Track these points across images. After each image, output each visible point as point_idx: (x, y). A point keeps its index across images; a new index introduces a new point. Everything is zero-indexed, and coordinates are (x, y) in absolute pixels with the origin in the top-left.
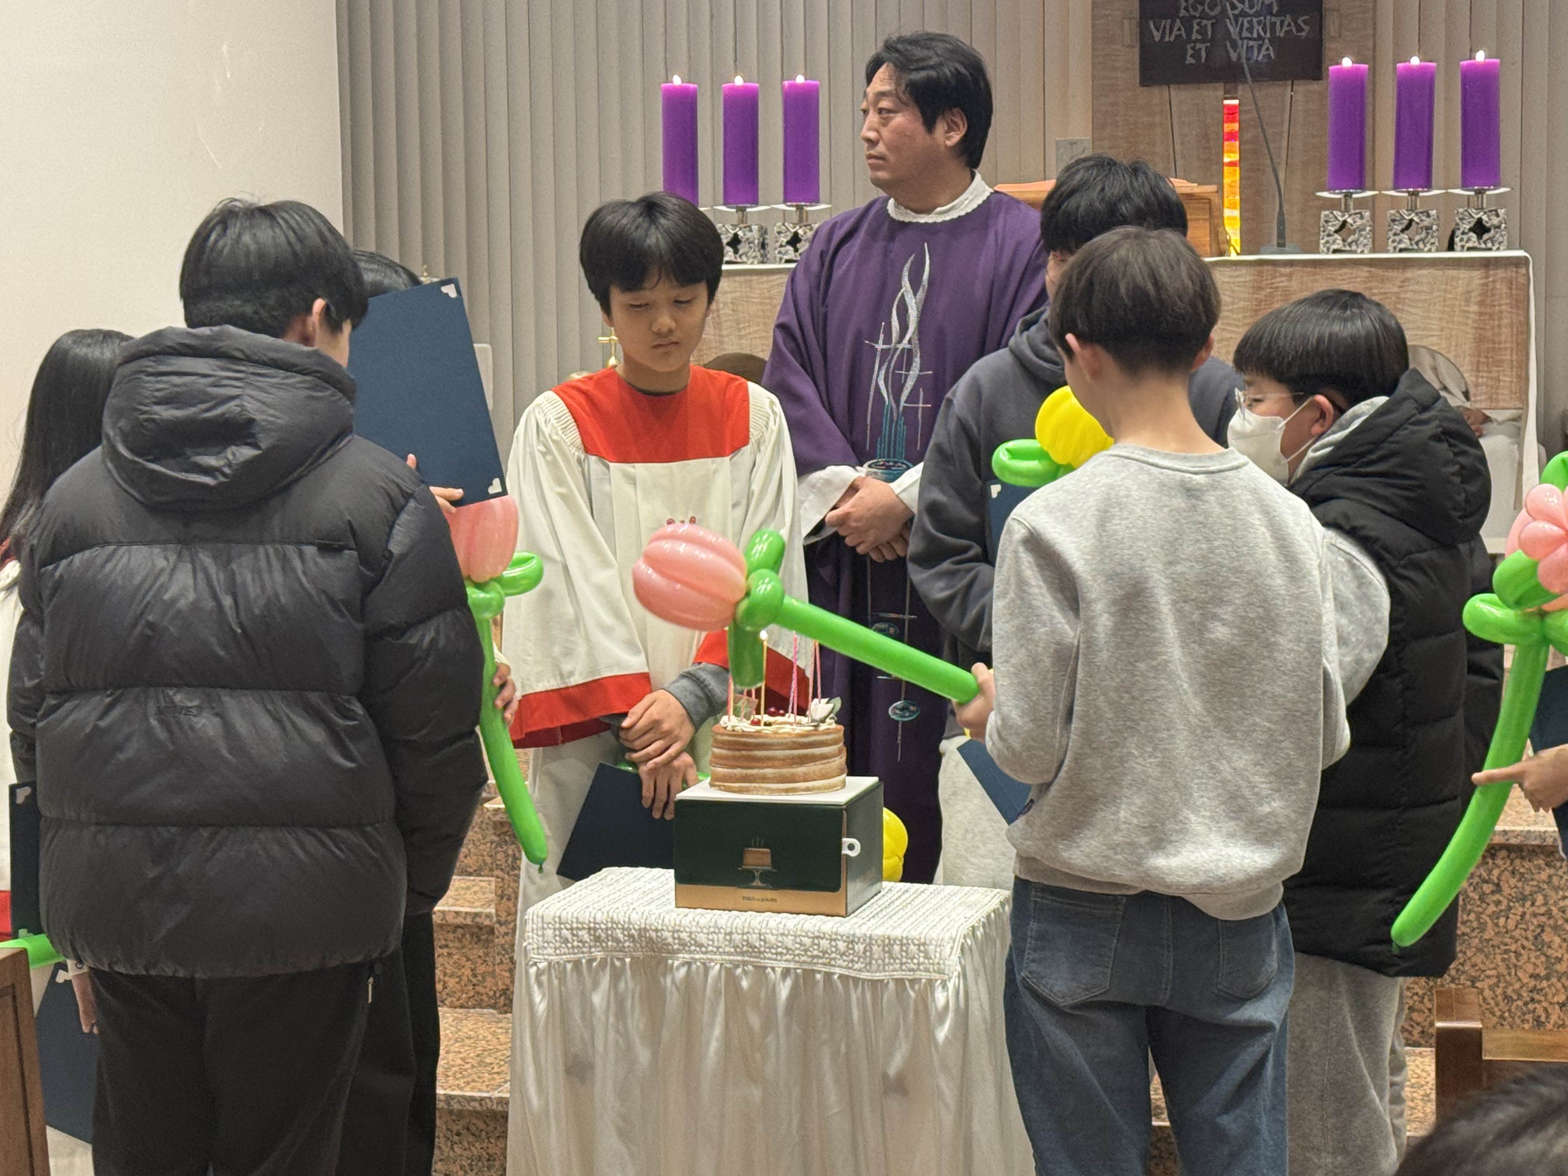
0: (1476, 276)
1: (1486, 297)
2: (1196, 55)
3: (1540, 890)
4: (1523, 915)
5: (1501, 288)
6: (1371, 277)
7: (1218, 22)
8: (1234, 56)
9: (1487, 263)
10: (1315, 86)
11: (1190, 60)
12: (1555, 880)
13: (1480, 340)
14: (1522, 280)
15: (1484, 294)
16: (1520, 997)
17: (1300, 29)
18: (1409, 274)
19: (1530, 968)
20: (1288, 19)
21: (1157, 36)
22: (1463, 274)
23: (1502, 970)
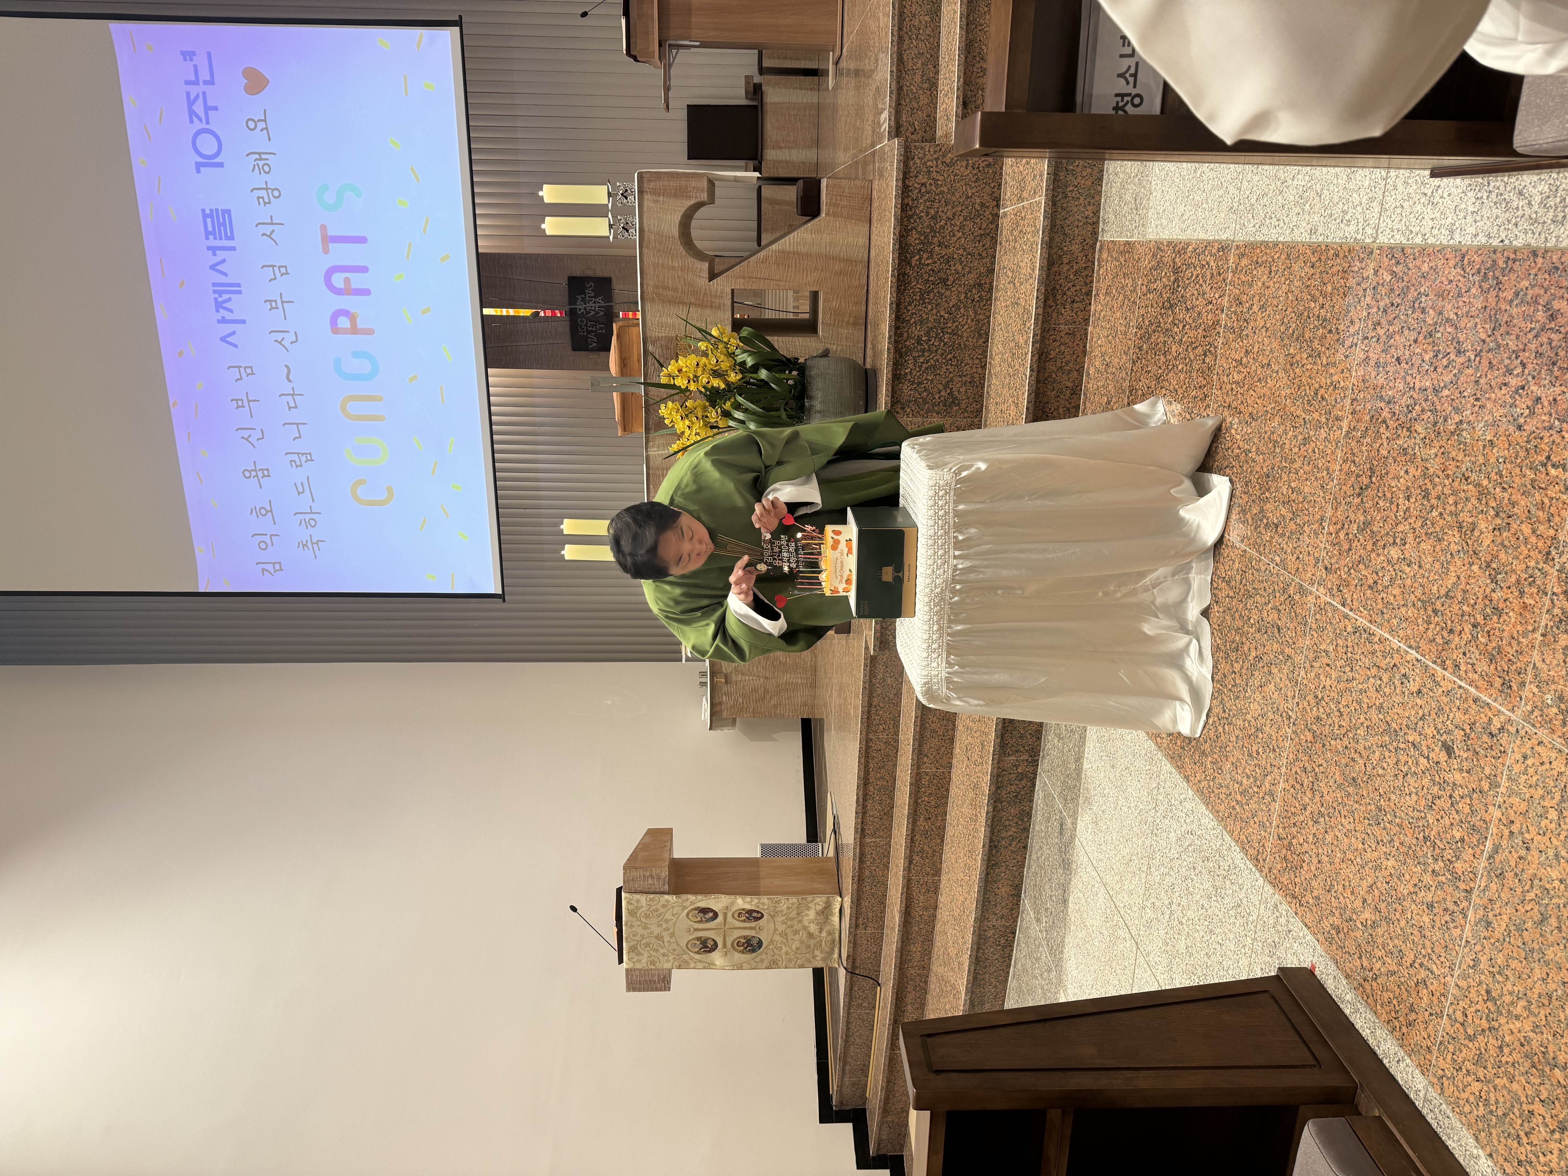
0: (646, 197)
1: (656, 192)
2: (601, 329)
3: (925, 163)
4: (938, 172)
5: (652, 185)
6: (648, 248)
7: (588, 320)
8: (602, 313)
9: (641, 192)
10: (614, 280)
11: (604, 331)
12: (921, 155)
13: (676, 196)
14: (648, 176)
15: (654, 193)
16: (976, 174)
17: (591, 286)
18: (646, 229)
19: (962, 169)
20: (587, 291)
21: (594, 344)
22: (646, 203)
23: (962, 183)
